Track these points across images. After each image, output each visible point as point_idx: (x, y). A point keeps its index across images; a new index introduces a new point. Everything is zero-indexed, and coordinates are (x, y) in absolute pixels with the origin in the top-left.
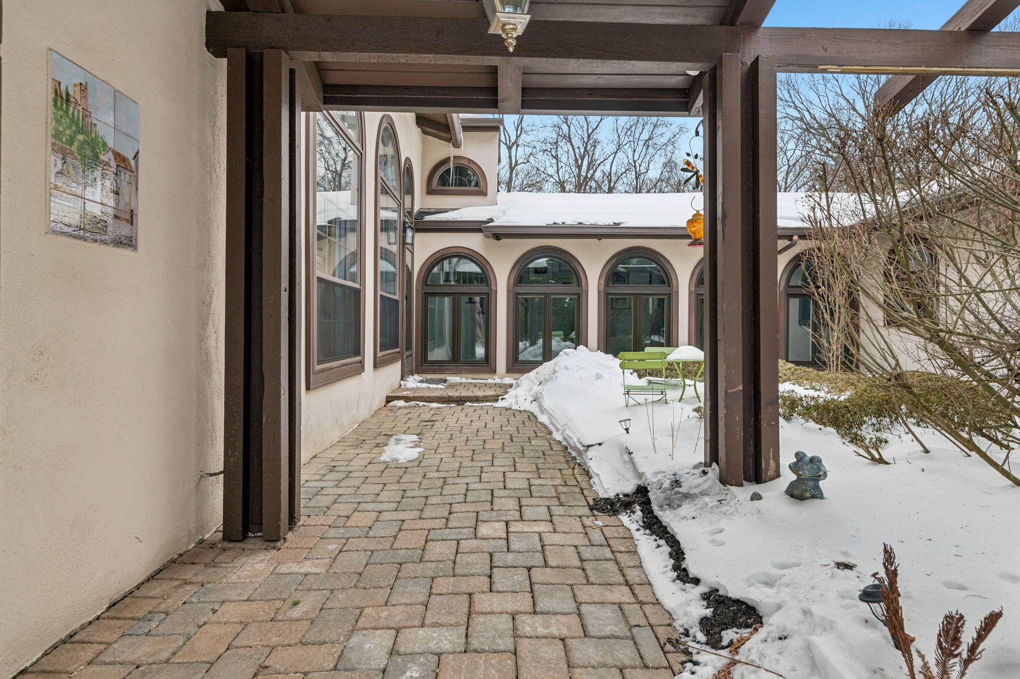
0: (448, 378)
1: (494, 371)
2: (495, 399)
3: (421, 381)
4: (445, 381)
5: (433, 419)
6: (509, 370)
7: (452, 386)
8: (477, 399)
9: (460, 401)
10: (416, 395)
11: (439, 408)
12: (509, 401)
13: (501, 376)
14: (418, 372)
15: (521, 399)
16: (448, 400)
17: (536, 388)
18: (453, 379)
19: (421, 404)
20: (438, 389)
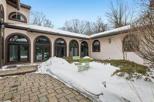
0: (17, 65)
1: (30, 62)
2: (35, 71)
3: (7, 68)
4: (16, 66)
5: (16, 84)
6: (34, 62)
7: (19, 68)
8: (29, 72)
9: (24, 73)
10: (7, 74)
11: (17, 77)
12: (39, 71)
13: (32, 64)
14: (6, 65)
15: (43, 71)
16: (20, 74)
17: (47, 67)
18: (19, 66)
19: (9, 77)
20: (14, 70)
